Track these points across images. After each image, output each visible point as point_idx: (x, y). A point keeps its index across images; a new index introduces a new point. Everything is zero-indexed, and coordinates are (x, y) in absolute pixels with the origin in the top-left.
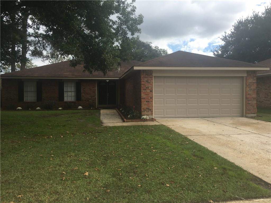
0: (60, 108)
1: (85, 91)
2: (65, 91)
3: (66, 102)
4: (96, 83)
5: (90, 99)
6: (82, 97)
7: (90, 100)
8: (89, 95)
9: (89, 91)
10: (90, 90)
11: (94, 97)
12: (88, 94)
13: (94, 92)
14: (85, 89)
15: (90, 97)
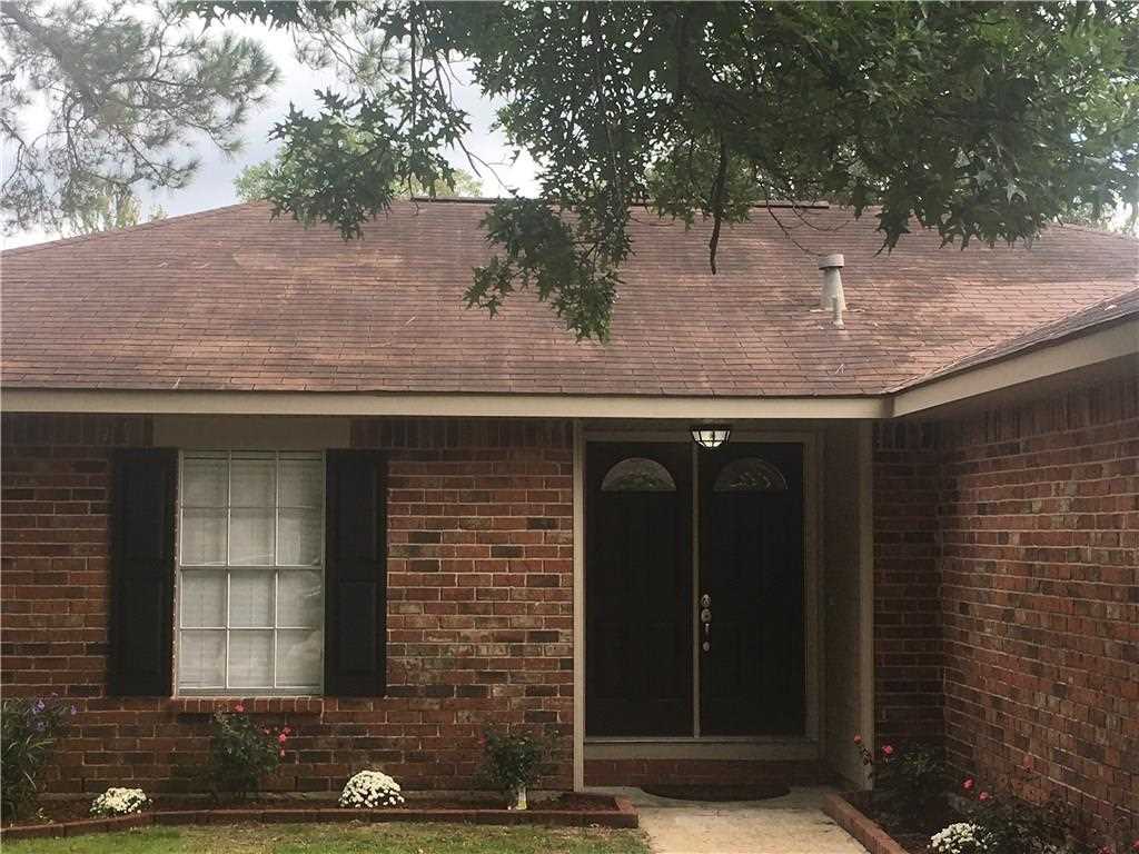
0: (119, 799)
1: (433, 566)
2: (195, 573)
3: (199, 716)
4: (570, 470)
5: (499, 677)
6: (399, 651)
7: (496, 690)
8: (482, 622)
9: (483, 566)
10: (497, 552)
11: (549, 650)
12: (465, 609)
13: (553, 582)
14: (435, 538)
15: (499, 651)
